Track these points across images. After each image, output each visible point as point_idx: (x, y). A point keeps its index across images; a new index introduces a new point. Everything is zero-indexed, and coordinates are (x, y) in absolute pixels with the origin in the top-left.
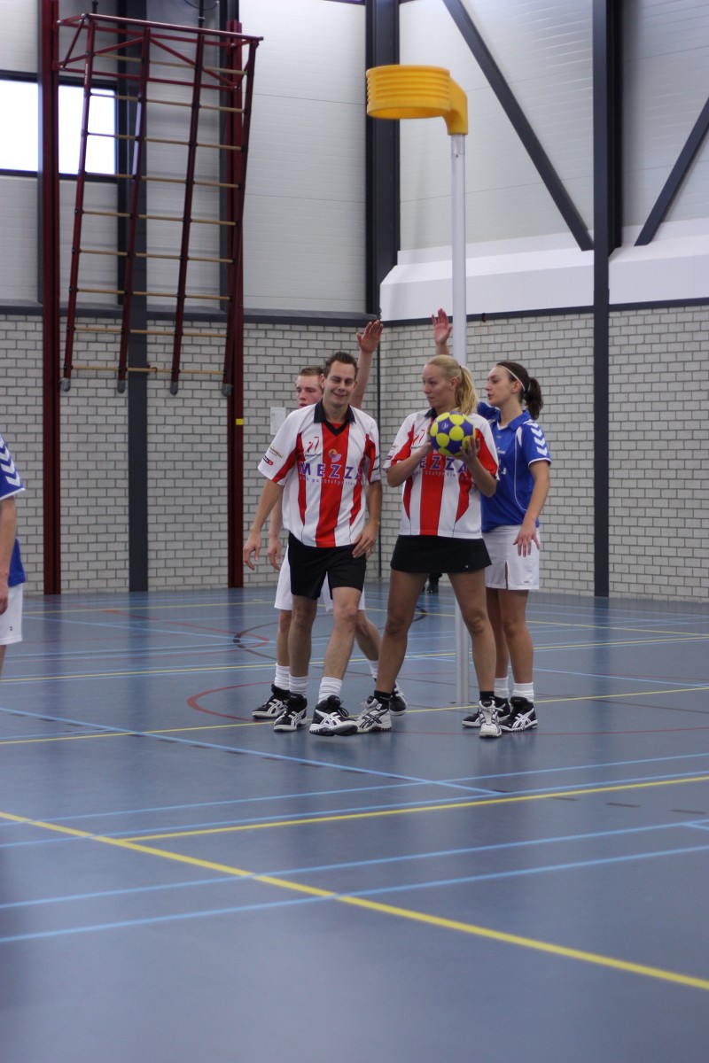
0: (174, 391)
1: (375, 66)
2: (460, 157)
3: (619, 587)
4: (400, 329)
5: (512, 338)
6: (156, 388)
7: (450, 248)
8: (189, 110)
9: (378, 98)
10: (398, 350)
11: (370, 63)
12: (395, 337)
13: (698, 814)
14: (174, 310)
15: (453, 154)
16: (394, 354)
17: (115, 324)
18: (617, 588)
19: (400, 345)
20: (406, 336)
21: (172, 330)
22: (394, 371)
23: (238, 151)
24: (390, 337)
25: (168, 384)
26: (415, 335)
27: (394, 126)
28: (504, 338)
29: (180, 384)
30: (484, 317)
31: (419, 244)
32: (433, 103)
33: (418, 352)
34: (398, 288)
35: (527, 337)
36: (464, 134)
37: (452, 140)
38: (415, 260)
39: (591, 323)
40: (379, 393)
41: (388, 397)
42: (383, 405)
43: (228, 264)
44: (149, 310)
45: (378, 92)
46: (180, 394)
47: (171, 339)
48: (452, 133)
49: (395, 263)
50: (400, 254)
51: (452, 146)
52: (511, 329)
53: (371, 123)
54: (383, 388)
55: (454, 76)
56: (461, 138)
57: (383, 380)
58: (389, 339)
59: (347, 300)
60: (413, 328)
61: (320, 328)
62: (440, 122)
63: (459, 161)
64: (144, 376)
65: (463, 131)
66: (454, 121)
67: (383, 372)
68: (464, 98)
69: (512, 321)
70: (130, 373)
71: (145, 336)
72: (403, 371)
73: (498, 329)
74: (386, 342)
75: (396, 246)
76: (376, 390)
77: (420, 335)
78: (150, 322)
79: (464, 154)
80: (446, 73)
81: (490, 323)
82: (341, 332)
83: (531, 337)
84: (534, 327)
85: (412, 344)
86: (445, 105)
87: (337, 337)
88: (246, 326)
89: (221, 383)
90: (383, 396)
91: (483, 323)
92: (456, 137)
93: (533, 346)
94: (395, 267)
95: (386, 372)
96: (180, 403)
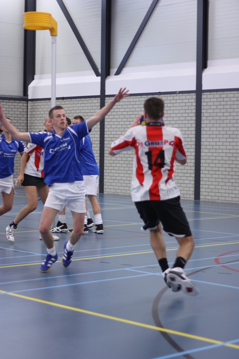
1: (28, 11)
2: (55, 43)
3: (107, 190)
4: (35, 102)
5: (73, 106)
7: (50, 75)
9: (27, 23)
10: (34, 109)
11: (26, 10)
12: (33, 104)
13: (130, 266)
15: (52, 42)
16: (33, 110)
18: (106, 191)
19: (34, 107)
20: (37, 104)
22: (32, 116)
24: (31, 104)
26: (40, 104)
27: (34, 33)
28: (70, 106)
30: (63, 98)
31: (42, 73)
32: (46, 25)
33: (40, 110)
34: (34, 88)
35: (78, 105)
36: (56, 36)
37: (52, 38)
38: (40, 78)
39: (99, 101)
40: (27, 123)
41: (31, 125)
42: (29, 127)
45: (27, 20)
48: (52, 35)
49: (33, 79)
50: (35, 76)
51: (52, 40)
52: (72, 102)
53: (26, 31)
54: (29, 122)
55: (53, 16)
56: (55, 37)
57: (29, 119)
58: (31, 105)
59: (15, 90)
60: (39, 102)
61: (8, 101)
62: (48, 31)
63: (54, 45)
65: (56, 35)
66: (53, 31)
67: (29, 116)
68: (56, 24)
69: (73, 100)
72: (35, 116)
73: (68, 103)
74: (30, 106)
75: (34, 73)
76: (26, 122)
77: (42, 104)
79: (56, 42)
80: (50, 15)
81: (65, 100)
82: (15, 102)
83: (79, 105)
84: (80, 102)
85: (39, 107)
86: (50, 26)
87: (13, 104)
90: (29, 124)
91: (63, 100)
92: (53, 37)
93: (80, 108)
94: (34, 81)
95: (30, 116)
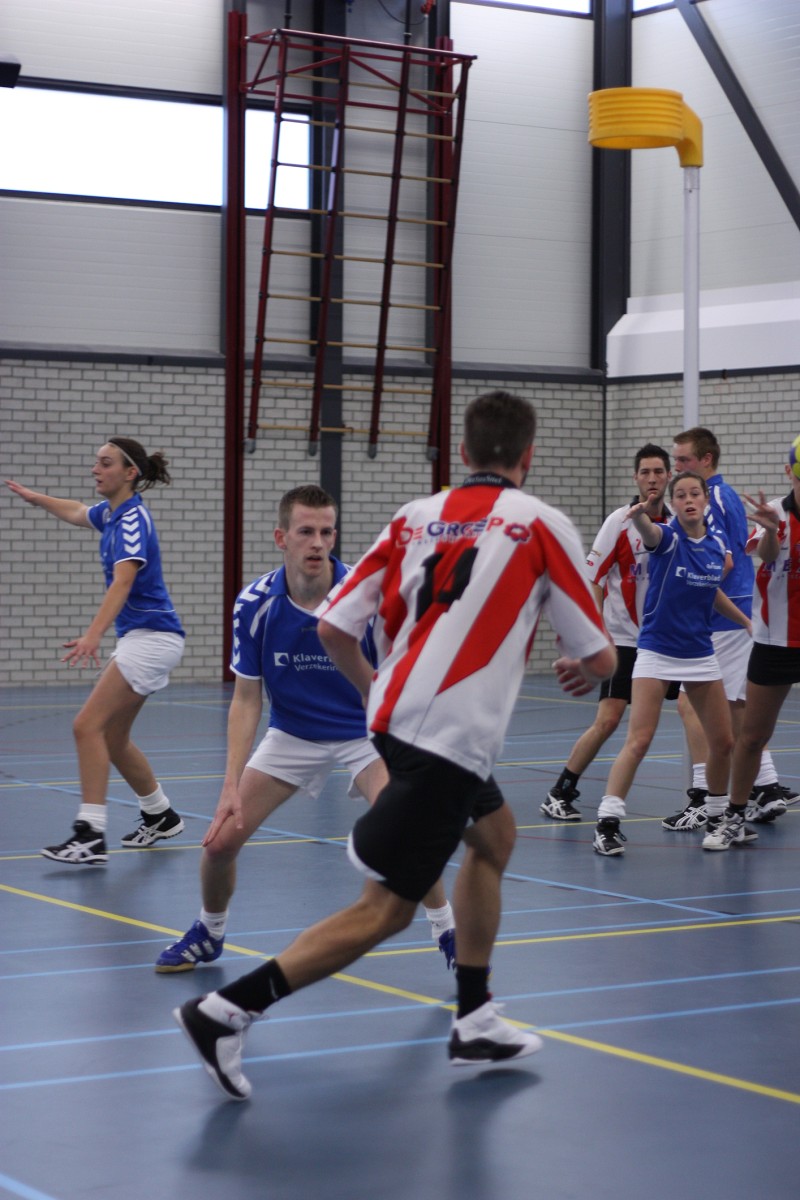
0: (372, 454)
1: (604, 88)
2: (694, 191)
4: (629, 387)
5: (756, 398)
6: (352, 451)
7: (680, 297)
8: (392, 138)
9: (601, 125)
10: (627, 410)
11: (599, 83)
12: (623, 395)
14: (373, 363)
15: (685, 189)
16: (623, 415)
17: (307, 378)
19: (628, 405)
20: (635, 394)
21: (371, 385)
22: (621, 434)
23: (447, 184)
24: (617, 396)
25: (366, 446)
26: (646, 394)
27: (624, 157)
28: (747, 398)
29: (379, 447)
30: (724, 374)
31: (652, 290)
32: (664, 131)
33: (648, 413)
34: (628, 340)
35: (773, 397)
36: (699, 166)
37: (685, 173)
38: (647, 308)
40: (604, 458)
41: (615, 463)
42: (609, 472)
43: (436, 311)
44: (345, 362)
45: (601, 118)
46: (379, 457)
47: (369, 396)
48: (684, 165)
49: (624, 311)
50: (631, 302)
51: (685, 180)
52: (754, 387)
53: (599, 155)
54: (609, 453)
55: (687, 100)
56: (695, 171)
57: (609, 444)
58: (616, 398)
59: (563, 347)
60: (644, 386)
61: (538, 385)
62: (672, 153)
63: (693, 196)
64: (339, 437)
65: (699, 163)
66: (688, 152)
67: (609, 435)
68: (699, 126)
69: (757, 378)
70: (324, 434)
71: (339, 392)
72: (631, 434)
73: (740, 388)
74: (613, 400)
75: (624, 292)
76: (601, 456)
77: (651, 393)
78: (346, 376)
79: (698, 189)
80: (679, 97)
81: (731, 380)
82: (562, 390)
83: (778, 396)
84: (781, 386)
85: (642, 404)
86: (677, 134)
87: (558, 395)
88: (455, 381)
89: (425, 446)
90: (609, 463)
91: (723, 381)
92: (690, 170)
93: (780, 407)
94: (625, 317)
95: (613, 435)
96: (378, 467)
